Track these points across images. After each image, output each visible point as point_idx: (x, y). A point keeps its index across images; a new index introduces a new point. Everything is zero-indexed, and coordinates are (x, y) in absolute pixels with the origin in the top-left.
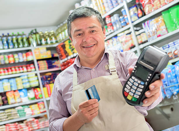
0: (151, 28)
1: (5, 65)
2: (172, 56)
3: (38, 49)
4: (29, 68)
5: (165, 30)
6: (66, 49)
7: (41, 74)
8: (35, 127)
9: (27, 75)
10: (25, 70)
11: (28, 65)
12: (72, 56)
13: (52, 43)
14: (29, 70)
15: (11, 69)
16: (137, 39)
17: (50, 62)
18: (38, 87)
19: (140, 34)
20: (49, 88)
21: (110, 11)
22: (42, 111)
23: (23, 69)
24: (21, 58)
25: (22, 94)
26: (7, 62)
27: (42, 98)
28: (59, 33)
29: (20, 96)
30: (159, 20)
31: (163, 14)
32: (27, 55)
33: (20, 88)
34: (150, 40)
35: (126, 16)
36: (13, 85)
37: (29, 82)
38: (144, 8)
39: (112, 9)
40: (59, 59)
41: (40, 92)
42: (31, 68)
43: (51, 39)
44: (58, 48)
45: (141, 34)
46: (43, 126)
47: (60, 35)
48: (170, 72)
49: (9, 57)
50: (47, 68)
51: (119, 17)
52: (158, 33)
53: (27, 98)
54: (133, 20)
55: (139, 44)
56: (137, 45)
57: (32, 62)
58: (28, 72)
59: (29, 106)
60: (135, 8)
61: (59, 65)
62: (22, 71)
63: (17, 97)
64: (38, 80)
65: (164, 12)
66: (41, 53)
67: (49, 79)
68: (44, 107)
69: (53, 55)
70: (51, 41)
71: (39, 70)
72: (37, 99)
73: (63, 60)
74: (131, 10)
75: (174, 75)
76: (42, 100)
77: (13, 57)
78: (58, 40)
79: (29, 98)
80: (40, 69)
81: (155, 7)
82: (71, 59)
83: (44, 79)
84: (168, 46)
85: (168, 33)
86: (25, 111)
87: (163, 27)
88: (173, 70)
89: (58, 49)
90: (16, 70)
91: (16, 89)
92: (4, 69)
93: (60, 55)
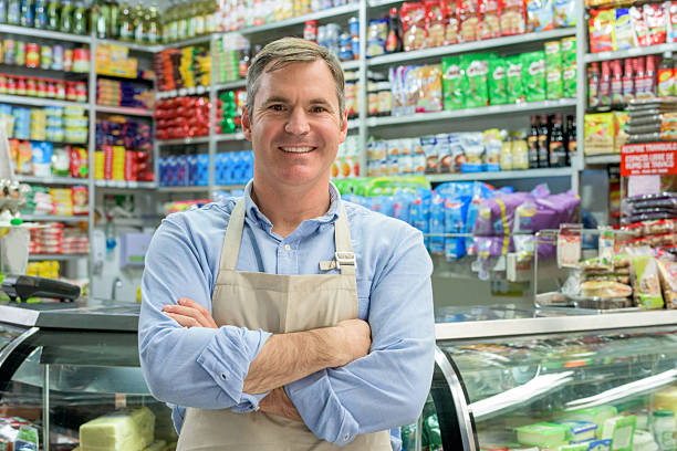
0: (407, 85)
1: (14, 66)
2: (435, 167)
3: (108, 47)
4: (72, 90)
5: (437, 101)
6: (182, 69)
7: (100, 115)
8: (51, 246)
9: (63, 108)
10: (61, 93)
11: (71, 83)
12: (192, 91)
13: (146, 41)
14: (72, 96)
15: (25, 81)
16: (368, 102)
17: (130, 90)
18: (84, 146)
19: (376, 92)
20: (109, 157)
21: (321, 10)
22: (78, 209)
23: (56, 91)
24: (59, 60)
25: (38, 153)
26: (20, 60)
27: (87, 176)
28: (173, 20)
29: (32, 159)
30: (432, 73)
31: (444, 63)
32: (74, 57)
33: (37, 137)
34: (398, 115)
35: (358, 36)
36: (21, 125)
37: (64, 127)
38: (404, 32)
39: (328, 8)
40: (156, 87)
41: (84, 161)
42: (77, 93)
43: (147, 29)
44: (158, 58)
45: (381, 93)
46: (72, 248)
47: (174, 26)
48: (418, 202)
49: (27, 50)
50: (117, 103)
51: (340, 33)
52: (420, 104)
53: (47, 166)
54: (370, 53)
55: (369, 115)
56: (362, 114)
57: (83, 78)
58: (66, 100)
59: (48, 189)
60: (382, 26)
61: (150, 104)
62: (51, 94)
63: (23, 159)
64: (88, 127)
65: (449, 58)
66: (113, 59)
67: (116, 133)
68: (87, 202)
69: (141, 73)
70: (145, 35)
71: (97, 103)
72: (73, 176)
73: (165, 95)
74: (374, 26)
75: (425, 212)
76: (85, 181)
77: (39, 51)
78: (165, 36)
79: (52, 169)
80: (100, 101)
81: (430, 40)
82: (188, 98)
83: (103, 130)
84: (432, 141)
85: (443, 109)
86: (35, 201)
87: (435, 93)
88: (427, 202)
89: (159, 61)
90: (37, 88)
91: (26, 138)
92: (8, 78)
93: (161, 77)
